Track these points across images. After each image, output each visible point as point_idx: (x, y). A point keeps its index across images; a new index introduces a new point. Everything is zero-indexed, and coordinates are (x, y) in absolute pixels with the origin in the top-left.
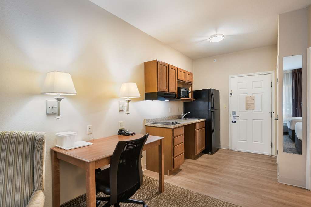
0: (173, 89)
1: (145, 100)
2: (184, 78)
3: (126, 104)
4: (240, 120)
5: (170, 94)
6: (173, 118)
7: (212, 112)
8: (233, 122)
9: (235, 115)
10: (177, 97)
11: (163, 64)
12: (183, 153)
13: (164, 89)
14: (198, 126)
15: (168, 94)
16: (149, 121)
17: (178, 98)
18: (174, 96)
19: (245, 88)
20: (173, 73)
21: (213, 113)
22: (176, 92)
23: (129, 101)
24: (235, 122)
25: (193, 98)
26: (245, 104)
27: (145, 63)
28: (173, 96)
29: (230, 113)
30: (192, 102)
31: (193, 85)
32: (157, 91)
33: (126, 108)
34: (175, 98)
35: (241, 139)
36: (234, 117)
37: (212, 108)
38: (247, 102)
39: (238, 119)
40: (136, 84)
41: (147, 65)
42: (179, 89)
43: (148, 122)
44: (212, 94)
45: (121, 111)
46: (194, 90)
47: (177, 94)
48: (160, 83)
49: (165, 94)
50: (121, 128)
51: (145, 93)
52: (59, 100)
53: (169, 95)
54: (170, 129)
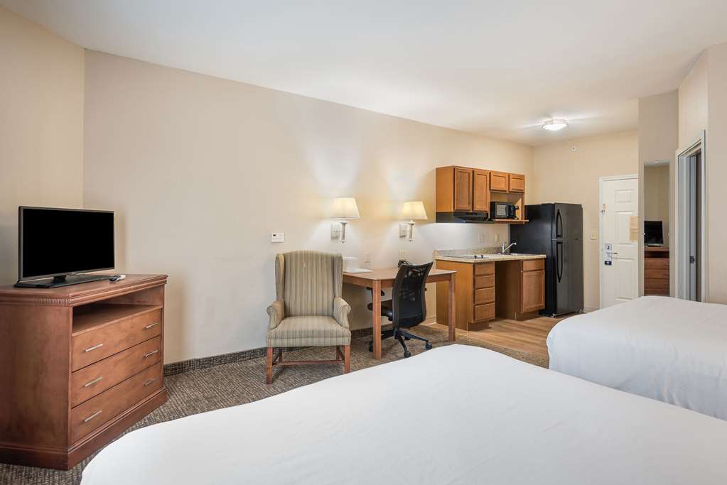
0: (482, 206)
1: (437, 222)
2: (504, 187)
3: (409, 228)
4: (618, 260)
5: (476, 214)
6: (485, 251)
7: (558, 243)
8: (606, 263)
9: (609, 251)
10: (489, 217)
11: (463, 171)
12: (492, 302)
13: (466, 206)
14: (527, 266)
15: (472, 214)
16: (440, 252)
17: (490, 220)
18: (485, 216)
19: (630, 202)
20: (481, 182)
21: (559, 245)
22: (488, 209)
23: (413, 224)
24: (610, 263)
25: (525, 219)
26: (628, 230)
27: (437, 169)
28: (481, 216)
29: (602, 246)
30: (523, 225)
31: (526, 196)
32: (452, 210)
33: (408, 234)
34: (485, 219)
35: (621, 296)
36: (608, 253)
37: (558, 236)
38: (632, 227)
39: (616, 258)
40: (421, 203)
41: (440, 171)
42: (493, 205)
43: (440, 254)
44: (559, 213)
45: (403, 236)
46: (526, 203)
47: (489, 212)
48: (457, 199)
49: (467, 214)
50: (402, 259)
51: (437, 213)
52: (344, 224)
53: (475, 216)
54: (470, 265)
